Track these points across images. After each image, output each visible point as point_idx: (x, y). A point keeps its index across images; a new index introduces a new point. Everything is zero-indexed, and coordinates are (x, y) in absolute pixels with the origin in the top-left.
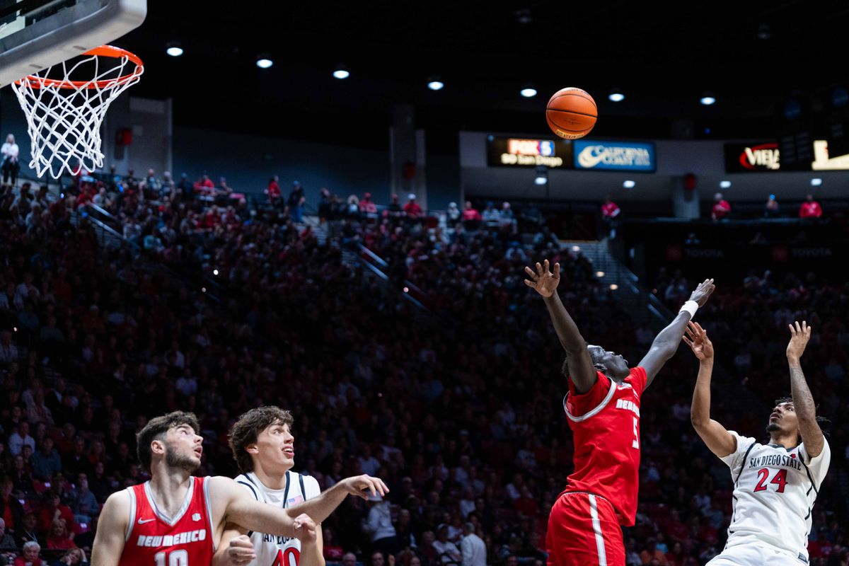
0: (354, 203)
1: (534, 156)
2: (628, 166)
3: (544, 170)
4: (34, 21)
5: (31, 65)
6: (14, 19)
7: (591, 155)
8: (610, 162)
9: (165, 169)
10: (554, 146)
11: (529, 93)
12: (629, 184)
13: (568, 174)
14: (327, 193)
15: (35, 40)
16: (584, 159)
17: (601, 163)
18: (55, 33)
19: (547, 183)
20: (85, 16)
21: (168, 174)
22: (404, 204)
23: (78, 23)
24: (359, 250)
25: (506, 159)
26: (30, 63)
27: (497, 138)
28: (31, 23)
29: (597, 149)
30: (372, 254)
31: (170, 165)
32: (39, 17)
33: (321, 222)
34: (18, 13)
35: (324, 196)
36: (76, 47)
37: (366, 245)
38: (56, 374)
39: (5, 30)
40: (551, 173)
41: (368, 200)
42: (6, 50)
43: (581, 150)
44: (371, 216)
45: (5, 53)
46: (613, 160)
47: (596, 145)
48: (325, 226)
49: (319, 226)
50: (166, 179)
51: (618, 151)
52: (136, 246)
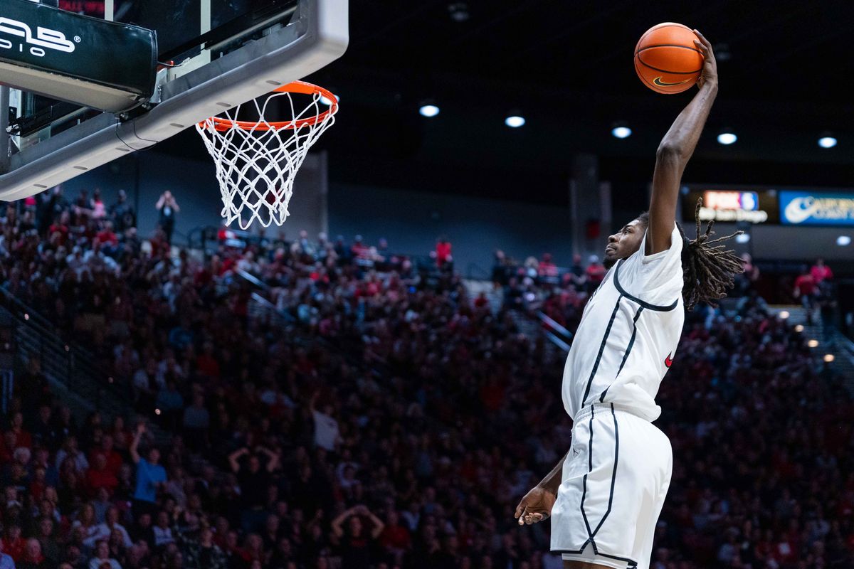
0: (532, 266)
1: (734, 210)
2: (842, 220)
3: (748, 226)
4: (222, 54)
5: (219, 104)
6: (198, 53)
7: (799, 207)
8: (821, 216)
9: (320, 230)
10: (757, 199)
11: (727, 139)
12: (844, 240)
13: (773, 231)
14: (501, 254)
15: (223, 75)
16: (792, 213)
17: (811, 217)
18: (246, 67)
19: (750, 242)
20: (279, 48)
21: (323, 236)
22: (587, 267)
23: (272, 55)
24: (538, 320)
25: (704, 214)
26: (217, 102)
27: (691, 191)
28: (218, 56)
29: (807, 201)
30: (552, 323)
31: (325, 226)
32: (226, 50)
33: (495, 287)
34: (203, 46)
35: (497, 259)
36: (268, 82)
37: (546, 313)
38: (204, 461)
39: (188, 64)
40: (755, 230)
41: (547, 262)
42: (190, 88)
43: (788, 202)
44: (551, 280)
45: (189, 91)
46: (826, 213)
47: (806, 196)
48: (500, 292)
49: (493, 293)
50: (321, 242)
51: (830, 203)
52: (288, 317)
